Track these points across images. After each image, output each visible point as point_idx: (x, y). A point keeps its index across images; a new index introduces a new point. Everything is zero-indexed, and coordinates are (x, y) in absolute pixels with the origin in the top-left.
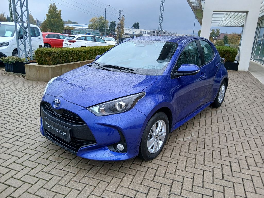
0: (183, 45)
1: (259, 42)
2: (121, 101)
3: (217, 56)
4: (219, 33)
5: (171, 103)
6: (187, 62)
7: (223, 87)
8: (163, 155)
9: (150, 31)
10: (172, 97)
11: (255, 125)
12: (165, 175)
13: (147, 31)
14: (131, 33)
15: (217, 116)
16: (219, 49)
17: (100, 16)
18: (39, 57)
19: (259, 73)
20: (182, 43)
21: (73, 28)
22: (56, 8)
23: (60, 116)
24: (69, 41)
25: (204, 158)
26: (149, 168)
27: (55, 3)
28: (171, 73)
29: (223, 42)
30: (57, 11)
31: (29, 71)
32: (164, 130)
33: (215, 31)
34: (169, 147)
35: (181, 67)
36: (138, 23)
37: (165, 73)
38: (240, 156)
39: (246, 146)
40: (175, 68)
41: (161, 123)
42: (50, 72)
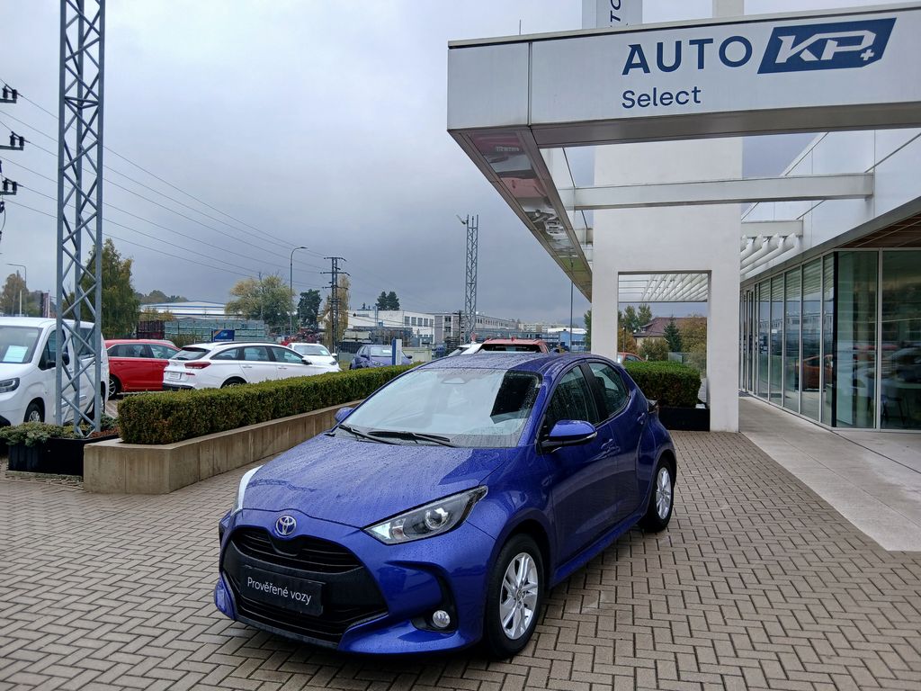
0: (553, 377)
1: (775, 338)
2: (438, 507)
3: (637, 396)
4: (650, 315)
5: (545, 512)
6: (567, 416)
7: (664, 477)
8: (536, 646)
9: (433, 317)
10: (544, 497)
11: (753, 567)
12: (547, 684)
13: (423, 316)
14: (373, 325)
15: (659, 553)
16: (650, 372)
17: (265, 277)
18: (130, 420)
19: (769, 436)
20: (551, 373)
21: (170, 317)
22: (115, 255)
23: (293, 557)
24: (187, 365)
25: (634, 644)
26: (506, 674)
27: (113, 239)
28: (536, 441)
29: (667, 345)
30: (119, 263)
31: (97, 464)
32: (533, 581)
33: (637, 312)
34: (548, 629)
35: (557, 427)
36: (393, 295)
37: (522, 444)
38: (716, 634)
39: (731, 613)
40: (542, 430)
41: (525, 561)
42: (167, 464)
